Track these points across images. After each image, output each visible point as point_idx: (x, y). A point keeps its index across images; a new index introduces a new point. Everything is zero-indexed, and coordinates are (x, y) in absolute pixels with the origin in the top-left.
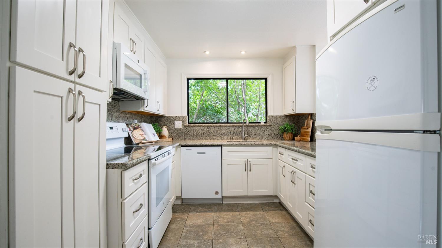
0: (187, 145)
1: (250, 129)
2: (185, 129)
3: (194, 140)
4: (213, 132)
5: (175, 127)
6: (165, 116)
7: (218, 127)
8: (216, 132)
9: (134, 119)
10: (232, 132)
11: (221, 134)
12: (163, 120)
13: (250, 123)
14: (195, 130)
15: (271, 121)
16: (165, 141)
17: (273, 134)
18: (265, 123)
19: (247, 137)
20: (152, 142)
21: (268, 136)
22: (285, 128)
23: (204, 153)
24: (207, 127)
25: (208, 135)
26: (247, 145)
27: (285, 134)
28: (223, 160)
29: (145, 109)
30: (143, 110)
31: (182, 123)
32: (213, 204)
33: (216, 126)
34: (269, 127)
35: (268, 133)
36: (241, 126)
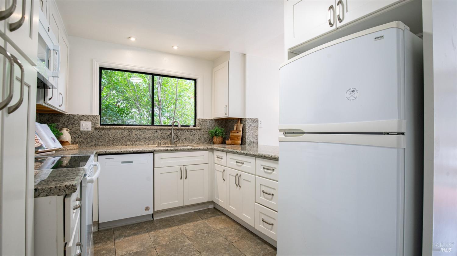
0: (107, 153)
1: (179, 133)
2: (97, 132)
3: (109, 147)
4: (135, 136)
5: (81, 130)
6: (65, 114)
7: (142, 130)
8: (139, 136)
10: (159, 136)
11: (146, 139)
13: (182, 126)
14: (110, 134)
15: (201, 124)
16: (69, 149)
17: (203, 138)
18: (194, 126)
19: (177, 141)
20: (53, 151)
21: (197, 140)
22: (216, 132)
23: (132, 162)
24: (127, 131)
25: (129, 140)
26: (183, 150)
27: (216, 138)
28: (155, 169)
30: (44, 104)
31: (92, 124)
32: (142, 222)
33: (140, 129)
34: (199, 130)
35: (198, 137)
36: (169, 129)
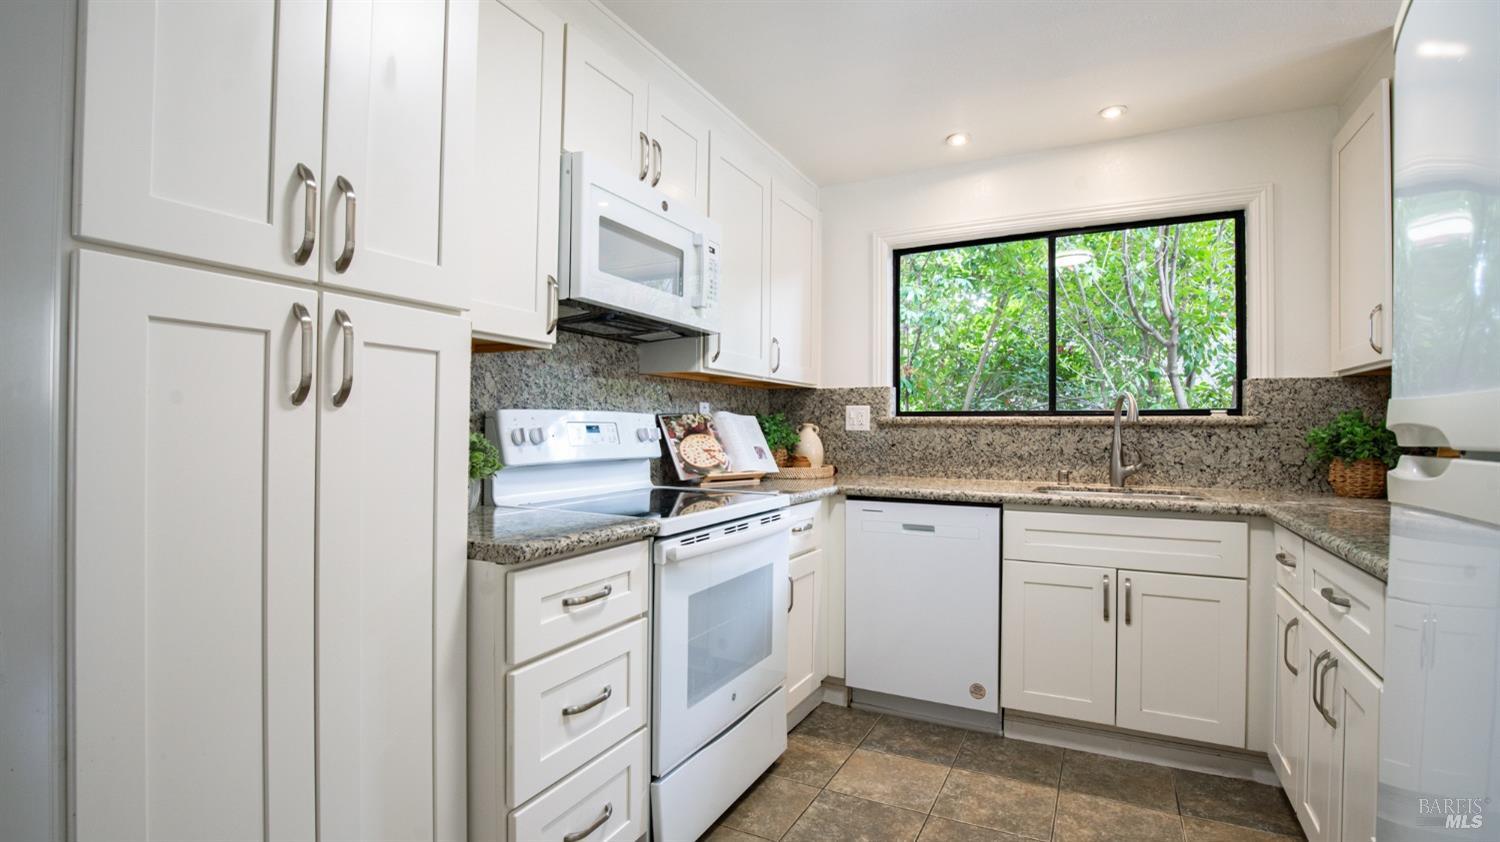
0: (865, 493)
1: (1154, 441)
2: (883, 434)
4: (986, 448)
5: (848, 428)
6: (815, 389)
7: (1008, 430)
8: (998, 449)
9: (697, 399)
10: (1069, 450)
11: (1021, 458)
12: (808, 401)
14: (916, 441)
15: (1261, 404)
16: (802, 476)
17: (1273, 466)
18: (1230, 412)
19: (1136, 471)
20: (752, 479)
21: (1244, 474)
22: (1338, 437)
23: (930, 529)
24: (962, 430)
25: (967, 461)
26: (1114, 507)
27: (1339, 467)
28: (1004, 562)
29: (711, 365)
31: (871, 412)
32: (963, 730)
33: (1002, 427)
34: (1251, 430)
35: (1246, 457)
36: (1110, 426)
